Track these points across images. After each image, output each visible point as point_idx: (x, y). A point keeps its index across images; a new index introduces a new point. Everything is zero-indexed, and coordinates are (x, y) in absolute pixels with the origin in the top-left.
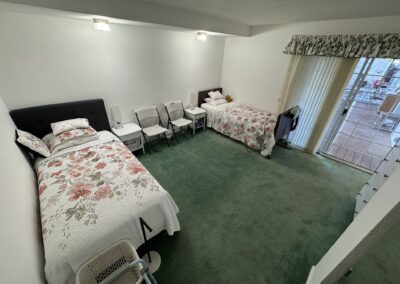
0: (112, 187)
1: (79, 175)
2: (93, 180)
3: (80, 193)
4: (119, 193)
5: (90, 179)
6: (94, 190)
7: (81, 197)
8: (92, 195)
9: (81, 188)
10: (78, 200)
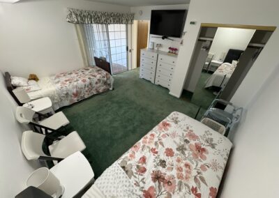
0: (185, 133)
1: (187, 165)
2: (186, 149)
3: (200, 150)
4: (188, 128)
5: (186, 152)
6: (193, 142)
7: (202, 147)
8: (197, 142)
9: (196, 152)
10: (204, 147)
